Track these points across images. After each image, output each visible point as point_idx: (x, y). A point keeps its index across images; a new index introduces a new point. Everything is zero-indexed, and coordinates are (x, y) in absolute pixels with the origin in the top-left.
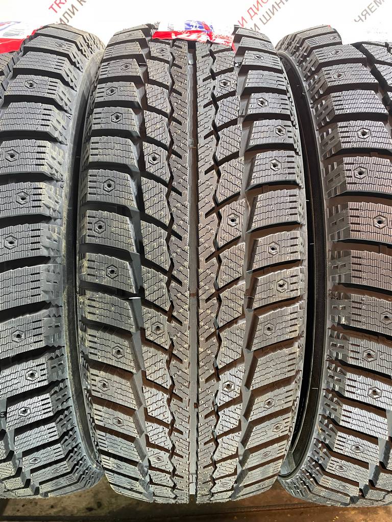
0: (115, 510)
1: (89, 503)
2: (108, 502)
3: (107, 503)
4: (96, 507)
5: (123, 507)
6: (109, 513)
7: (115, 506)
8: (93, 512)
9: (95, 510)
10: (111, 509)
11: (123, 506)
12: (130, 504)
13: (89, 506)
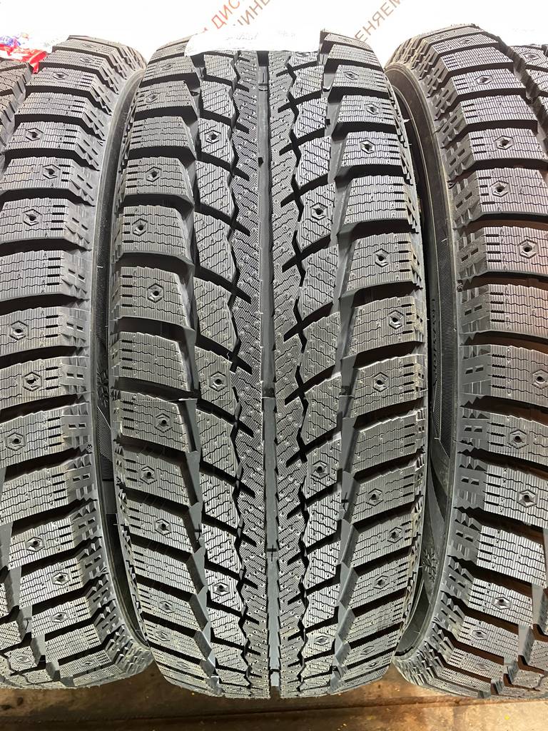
0: (39, 710)
1: (7, 699)
2: (33, 698)
3: (31, 699)
4: (14, 703)
5: (52, 706)
6: (31, 712)
7: (40, 704)
8: (10, 711)
9: (13, 708)
10: (34, 707)
11: (52, 703)
12: (61, 702)
13: (6, 703)
